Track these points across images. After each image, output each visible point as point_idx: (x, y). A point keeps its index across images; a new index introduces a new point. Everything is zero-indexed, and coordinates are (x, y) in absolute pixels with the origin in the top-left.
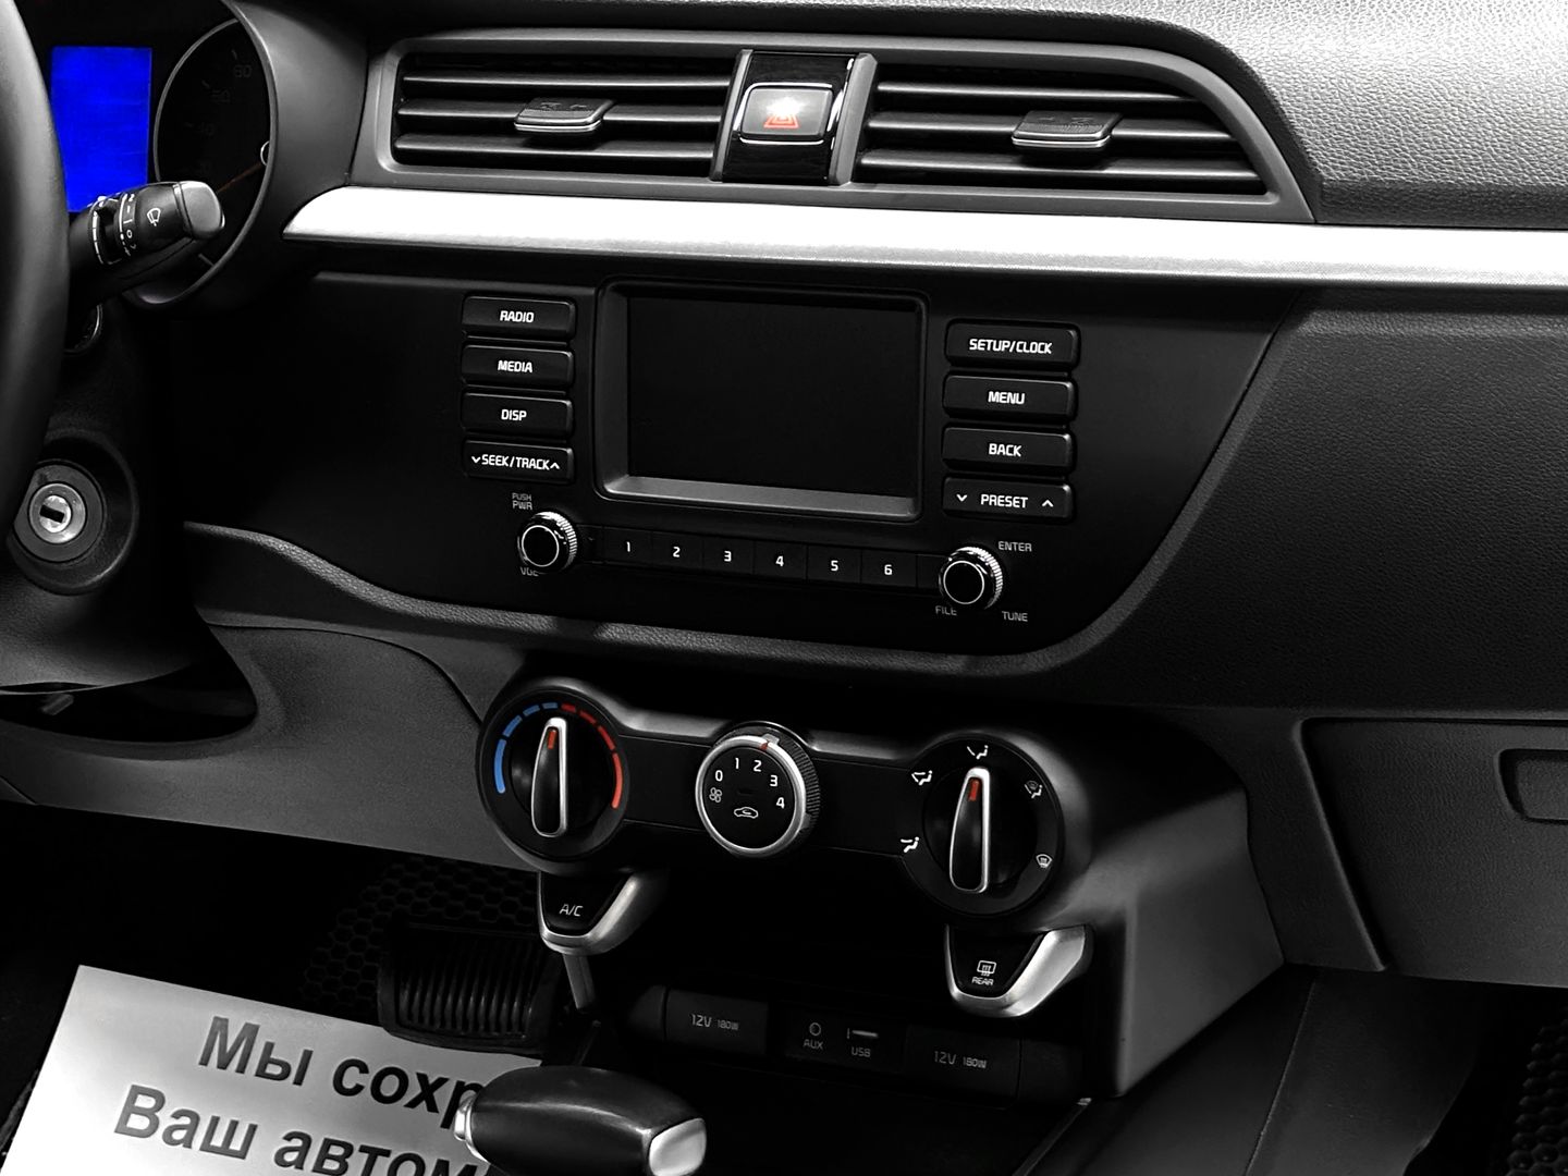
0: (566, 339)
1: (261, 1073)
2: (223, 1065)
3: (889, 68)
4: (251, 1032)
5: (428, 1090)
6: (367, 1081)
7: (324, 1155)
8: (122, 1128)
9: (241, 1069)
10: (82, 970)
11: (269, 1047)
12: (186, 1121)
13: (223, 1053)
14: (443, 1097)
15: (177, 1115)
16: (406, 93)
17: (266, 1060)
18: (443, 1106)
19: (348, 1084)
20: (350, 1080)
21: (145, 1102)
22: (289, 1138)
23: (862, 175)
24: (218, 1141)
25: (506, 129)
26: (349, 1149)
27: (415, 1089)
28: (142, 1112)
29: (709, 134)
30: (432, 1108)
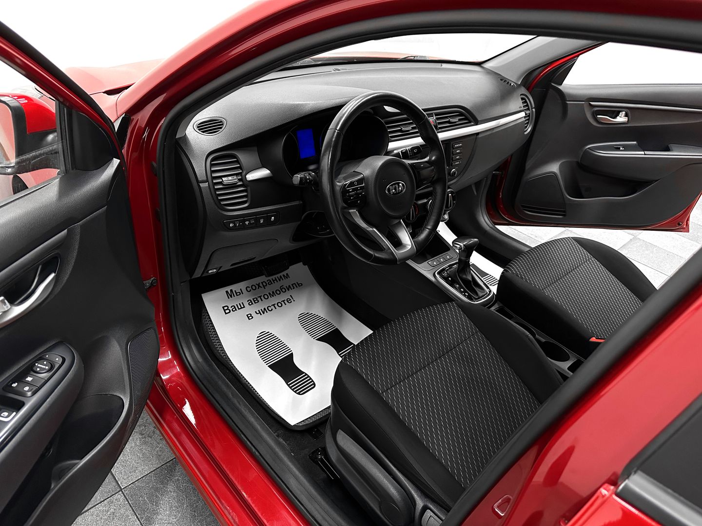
1: (237, 295)
2: (231, 297)
4: (231, 290)
5: (259, 285)
6: (250, 288)
7: (254, 301)
8: (226, 313)
9: (234, 296)
10: (202, 295)
11: (235, 291)
12: (233, 307)
13: (230, 295)
14: (261, 285)
15: (231, 307)
17: (236, 293)
18: (262, 286)
19: (249, 290)
20: (249, 289)
21: (226, 308)
22: (248, 301)
24: (240, 307)
26: (256, 298)
27: (257, 286)
28: (226, 310)
30: (261, 287)
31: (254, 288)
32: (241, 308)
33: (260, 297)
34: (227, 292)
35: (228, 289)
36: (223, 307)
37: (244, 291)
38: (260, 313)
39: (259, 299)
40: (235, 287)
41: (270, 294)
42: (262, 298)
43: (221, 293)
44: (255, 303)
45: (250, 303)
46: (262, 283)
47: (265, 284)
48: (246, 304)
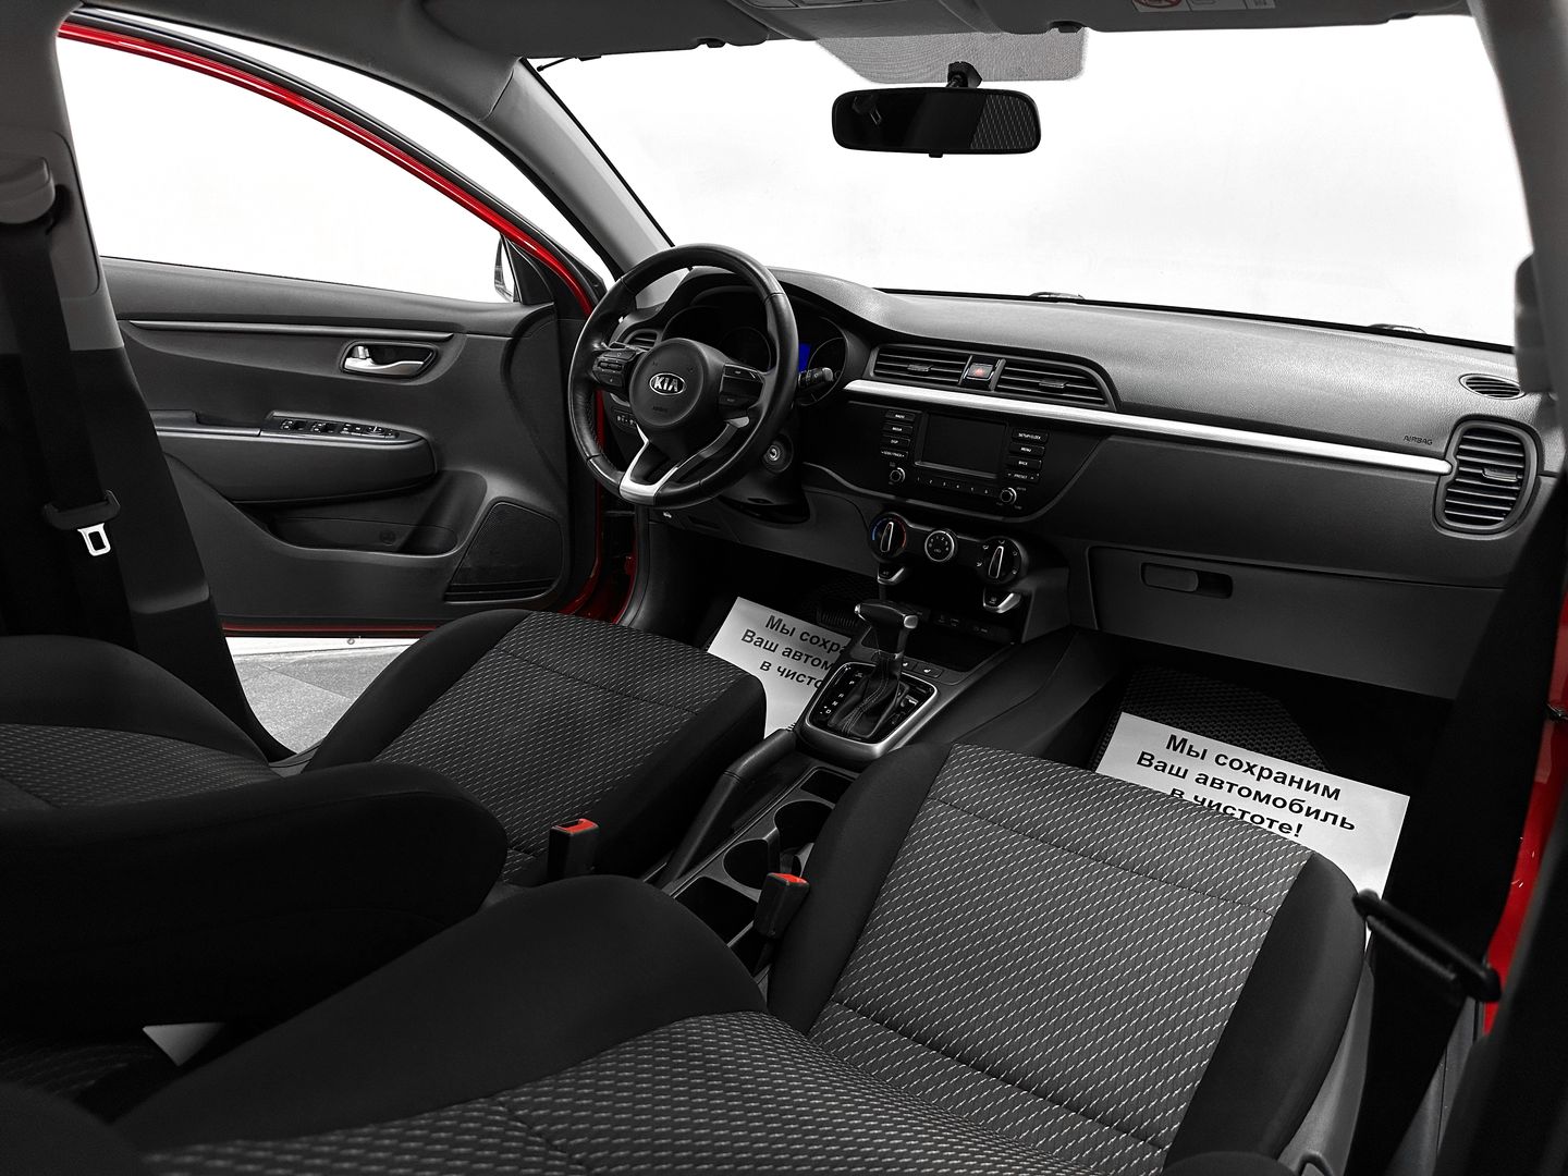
0: (912, 423)
2: (772, 628)
3: (1009, 363)
4: (780, 621)
5: (825, 643)
6: (809, 638)
7: (795, 654)
13: (772, 624)
14: (828, 645)
16: (879, 358)
17: (783, 628)
23: (997, 389)
25: (905, 370)
27: (821, 642)
29: (958, 376)
31: (815, 640)
32: (769, 649)
33: (808, 656)
34: (772, 618)
35: (778, 615)
36: (748, 631)
37: (797, 634)
38: (783, 673)
39: (804, 658)
40: (789, 621)
41: (826, 663)
42: (810, 660)
43: (765, 613)
44: (793, 658)
45: (787, 653)
46: (833, 644)
47: (835, 647)
48: (780, 650)
